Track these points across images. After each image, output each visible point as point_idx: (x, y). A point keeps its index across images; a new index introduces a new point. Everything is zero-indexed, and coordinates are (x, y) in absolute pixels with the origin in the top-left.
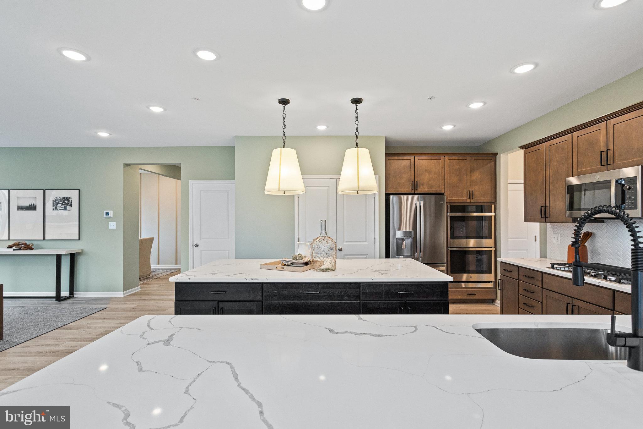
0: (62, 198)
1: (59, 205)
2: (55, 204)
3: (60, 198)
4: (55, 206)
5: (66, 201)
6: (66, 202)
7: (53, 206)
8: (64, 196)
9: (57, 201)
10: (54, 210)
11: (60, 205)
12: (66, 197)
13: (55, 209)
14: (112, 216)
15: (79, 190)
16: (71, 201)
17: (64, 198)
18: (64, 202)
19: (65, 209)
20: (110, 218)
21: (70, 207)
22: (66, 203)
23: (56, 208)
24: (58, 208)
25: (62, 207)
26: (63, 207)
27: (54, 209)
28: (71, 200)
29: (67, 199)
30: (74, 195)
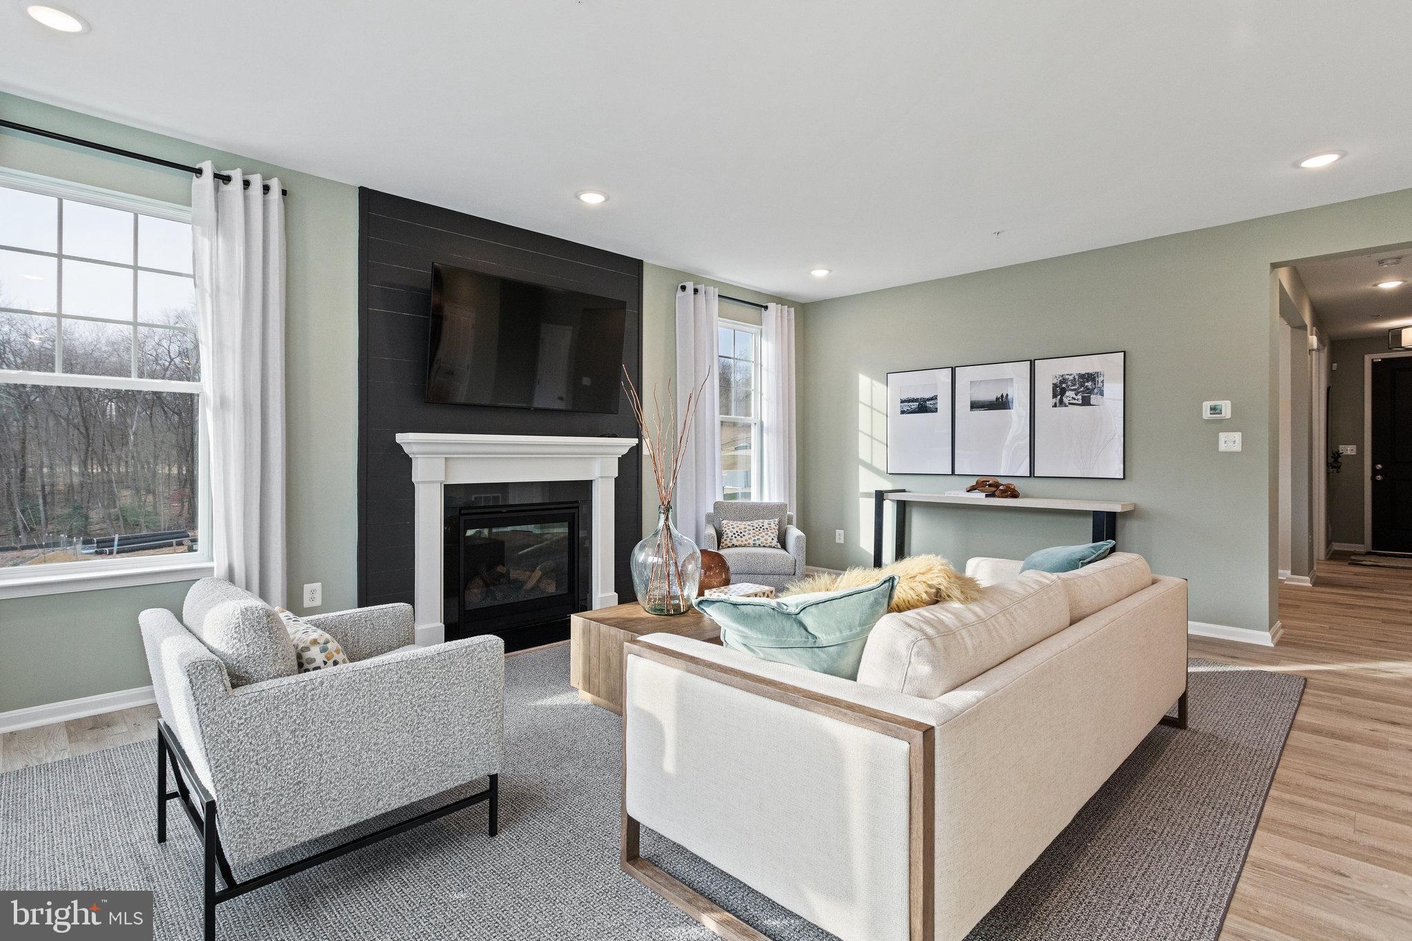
0: (1077, 377)
1: (1068, 393)
2: (1059, 390)
3: (1071, 378)
4: (1059, 397)
5: (1086, 384)
6: (1089, 384)
7: (1055, 396)
8: (1083, 372)
9: (1064, 386)
10: (1055, 406)
11: (1070, 394)
12: (1088, 374)
13: (1058, 404)
14: (1229, 416)
15: (1125, 352)
16: (1103, 382)
17: (1081, 376)
18: (1082, 385)
19: (1086, 402)
20: (1221, 421)
21: (1099, 397)
22: (1088, 389)
23: (1061, 402)
24: (1066, 400)
25: (1076, 398)
26: (1079, 397)
27: (1056, 403)
28: (1101, 379)
29: (1091, 377)
30: (1109, 368)
